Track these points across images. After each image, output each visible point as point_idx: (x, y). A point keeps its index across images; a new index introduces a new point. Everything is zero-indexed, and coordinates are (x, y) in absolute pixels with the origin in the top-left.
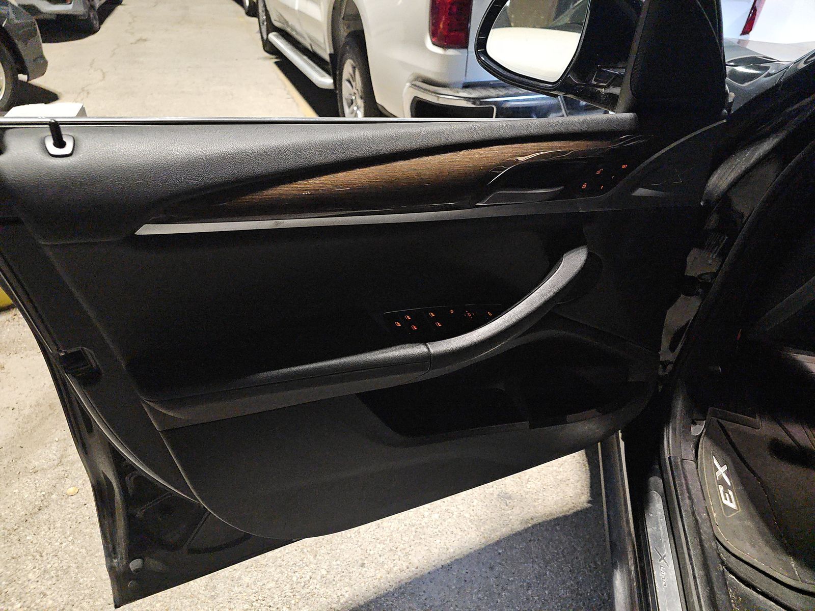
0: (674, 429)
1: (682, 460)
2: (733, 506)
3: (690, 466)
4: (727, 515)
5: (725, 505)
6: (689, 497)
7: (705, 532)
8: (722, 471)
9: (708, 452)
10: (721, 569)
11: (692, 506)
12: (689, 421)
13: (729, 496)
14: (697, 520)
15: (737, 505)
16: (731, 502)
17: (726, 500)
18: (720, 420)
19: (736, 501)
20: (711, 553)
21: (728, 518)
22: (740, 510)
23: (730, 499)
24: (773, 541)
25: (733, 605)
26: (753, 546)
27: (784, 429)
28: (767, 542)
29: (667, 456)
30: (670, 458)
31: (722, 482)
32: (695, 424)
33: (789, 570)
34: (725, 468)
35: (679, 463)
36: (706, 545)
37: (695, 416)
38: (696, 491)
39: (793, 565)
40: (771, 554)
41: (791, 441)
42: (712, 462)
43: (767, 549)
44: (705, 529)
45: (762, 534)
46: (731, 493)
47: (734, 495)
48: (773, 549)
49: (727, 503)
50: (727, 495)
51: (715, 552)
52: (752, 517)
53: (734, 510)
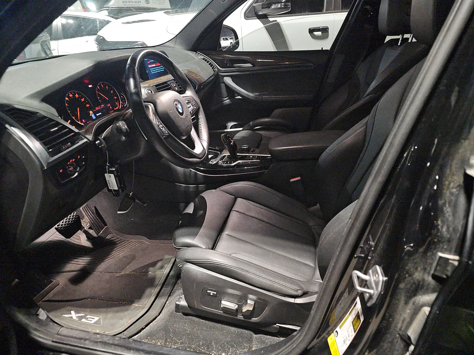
0: (36, 330)
1: (58, 334)
2: (96, 319)
3: (64, 331)
4: (101, 324)
5: (94, 323)
6: (84, 340)
7: (108, 340)
8: (74, 315)
9: (59, 317)
10: (131, 340)
11: (91, 341)
12: (35, 317)
13: (90, 318)
14: (100, 342)
15: (96, 316)
16: (94, 319)
17: (91, 321)
18: (43, 300)
19: (94, 316)
20: (122, 342)
21: (103, 324)
22: (101, 316)
23: (92, 318)
24: (123, 308)
25: (151, 343)
26: (122, 319)
27: (66, 272)
28: (122, 311)
29: (50, 343)
30: (53, 341)
31: (81, 318)
32: (38, 315)
33: (138, 308)
34: (73, 312)
35: (59, 337)
36: (117, 343)
37: (33, 312)
38: (82, 335)
39: (137, 305)
40: (129, 312)
41: (74, 273)
42: (66, 318)
43: (126, 313)
44: (107, 339)
45: (117, 312)
46: (88, 316)
47: (90, 315)
48: (127, 310)
49: (94, 321)
50: (89, 319)
51: (122, 340)
52: (107, 312)
53: (99, 319)
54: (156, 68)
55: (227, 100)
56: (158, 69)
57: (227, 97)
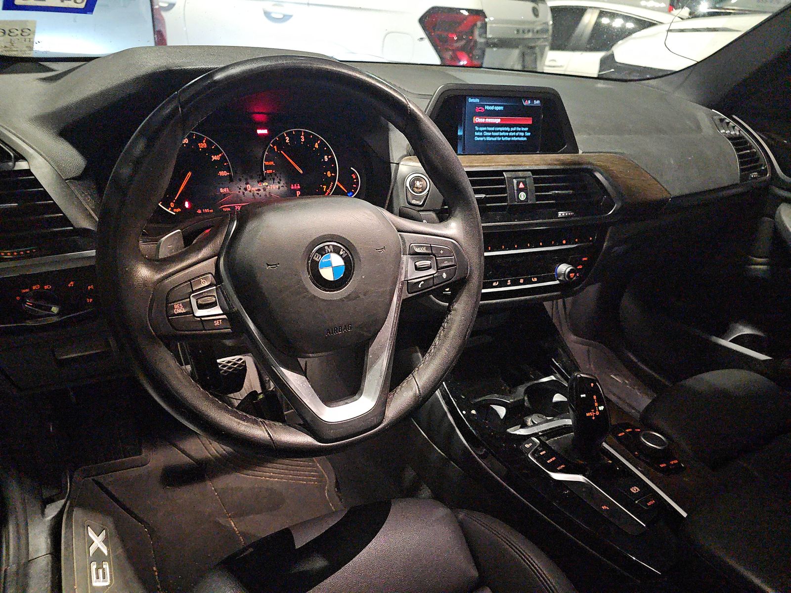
2: (106, 582)
5: (93, 588)
8: (98, 541)
13: (104, 570)
15: (111, 577)
16: (104, 578)
17: (98, 579)
18: (97, 478)
19: (111, 573)
22: (113, 583)
23: (104, 575)
27: (179, 449)
31: (97, 555)
32: (52, 502)
34: (103, 534)
42: (86, 537)
46: (105, 565)
47: (110, 564)
49: (99, 583)
50: (100, 570)
53: (106, 588)
54: (498, 129)
55: (761, 264)
56: (507, 134)
57: (766, 257)
